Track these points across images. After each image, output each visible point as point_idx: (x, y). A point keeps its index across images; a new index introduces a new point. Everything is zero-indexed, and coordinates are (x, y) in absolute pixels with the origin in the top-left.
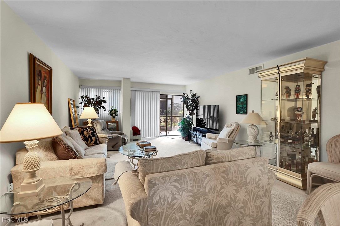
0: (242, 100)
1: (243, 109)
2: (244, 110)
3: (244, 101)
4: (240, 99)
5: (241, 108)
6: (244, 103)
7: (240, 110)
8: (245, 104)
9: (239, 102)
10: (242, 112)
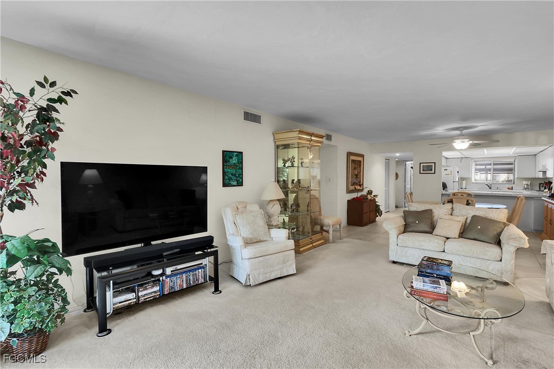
0: (234, 160)
1: (236, 177)
2: (238, 179)
3: (238, 162)
4: (231, 158)
5: (232, 174)
6: (237, 166)
7: (230, 179)
8: (239, 168)
9: (228, 164)
10: (235, 183)
